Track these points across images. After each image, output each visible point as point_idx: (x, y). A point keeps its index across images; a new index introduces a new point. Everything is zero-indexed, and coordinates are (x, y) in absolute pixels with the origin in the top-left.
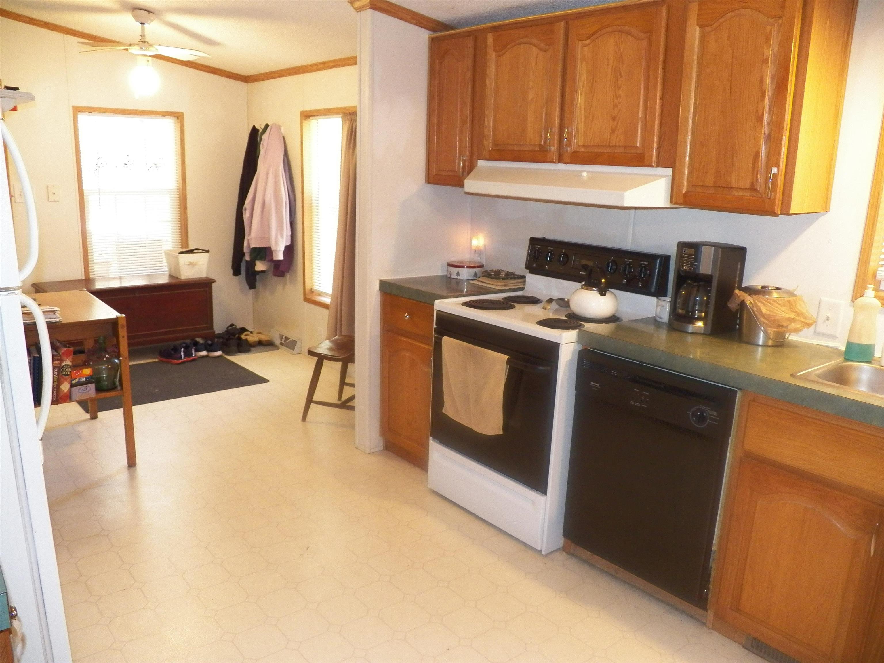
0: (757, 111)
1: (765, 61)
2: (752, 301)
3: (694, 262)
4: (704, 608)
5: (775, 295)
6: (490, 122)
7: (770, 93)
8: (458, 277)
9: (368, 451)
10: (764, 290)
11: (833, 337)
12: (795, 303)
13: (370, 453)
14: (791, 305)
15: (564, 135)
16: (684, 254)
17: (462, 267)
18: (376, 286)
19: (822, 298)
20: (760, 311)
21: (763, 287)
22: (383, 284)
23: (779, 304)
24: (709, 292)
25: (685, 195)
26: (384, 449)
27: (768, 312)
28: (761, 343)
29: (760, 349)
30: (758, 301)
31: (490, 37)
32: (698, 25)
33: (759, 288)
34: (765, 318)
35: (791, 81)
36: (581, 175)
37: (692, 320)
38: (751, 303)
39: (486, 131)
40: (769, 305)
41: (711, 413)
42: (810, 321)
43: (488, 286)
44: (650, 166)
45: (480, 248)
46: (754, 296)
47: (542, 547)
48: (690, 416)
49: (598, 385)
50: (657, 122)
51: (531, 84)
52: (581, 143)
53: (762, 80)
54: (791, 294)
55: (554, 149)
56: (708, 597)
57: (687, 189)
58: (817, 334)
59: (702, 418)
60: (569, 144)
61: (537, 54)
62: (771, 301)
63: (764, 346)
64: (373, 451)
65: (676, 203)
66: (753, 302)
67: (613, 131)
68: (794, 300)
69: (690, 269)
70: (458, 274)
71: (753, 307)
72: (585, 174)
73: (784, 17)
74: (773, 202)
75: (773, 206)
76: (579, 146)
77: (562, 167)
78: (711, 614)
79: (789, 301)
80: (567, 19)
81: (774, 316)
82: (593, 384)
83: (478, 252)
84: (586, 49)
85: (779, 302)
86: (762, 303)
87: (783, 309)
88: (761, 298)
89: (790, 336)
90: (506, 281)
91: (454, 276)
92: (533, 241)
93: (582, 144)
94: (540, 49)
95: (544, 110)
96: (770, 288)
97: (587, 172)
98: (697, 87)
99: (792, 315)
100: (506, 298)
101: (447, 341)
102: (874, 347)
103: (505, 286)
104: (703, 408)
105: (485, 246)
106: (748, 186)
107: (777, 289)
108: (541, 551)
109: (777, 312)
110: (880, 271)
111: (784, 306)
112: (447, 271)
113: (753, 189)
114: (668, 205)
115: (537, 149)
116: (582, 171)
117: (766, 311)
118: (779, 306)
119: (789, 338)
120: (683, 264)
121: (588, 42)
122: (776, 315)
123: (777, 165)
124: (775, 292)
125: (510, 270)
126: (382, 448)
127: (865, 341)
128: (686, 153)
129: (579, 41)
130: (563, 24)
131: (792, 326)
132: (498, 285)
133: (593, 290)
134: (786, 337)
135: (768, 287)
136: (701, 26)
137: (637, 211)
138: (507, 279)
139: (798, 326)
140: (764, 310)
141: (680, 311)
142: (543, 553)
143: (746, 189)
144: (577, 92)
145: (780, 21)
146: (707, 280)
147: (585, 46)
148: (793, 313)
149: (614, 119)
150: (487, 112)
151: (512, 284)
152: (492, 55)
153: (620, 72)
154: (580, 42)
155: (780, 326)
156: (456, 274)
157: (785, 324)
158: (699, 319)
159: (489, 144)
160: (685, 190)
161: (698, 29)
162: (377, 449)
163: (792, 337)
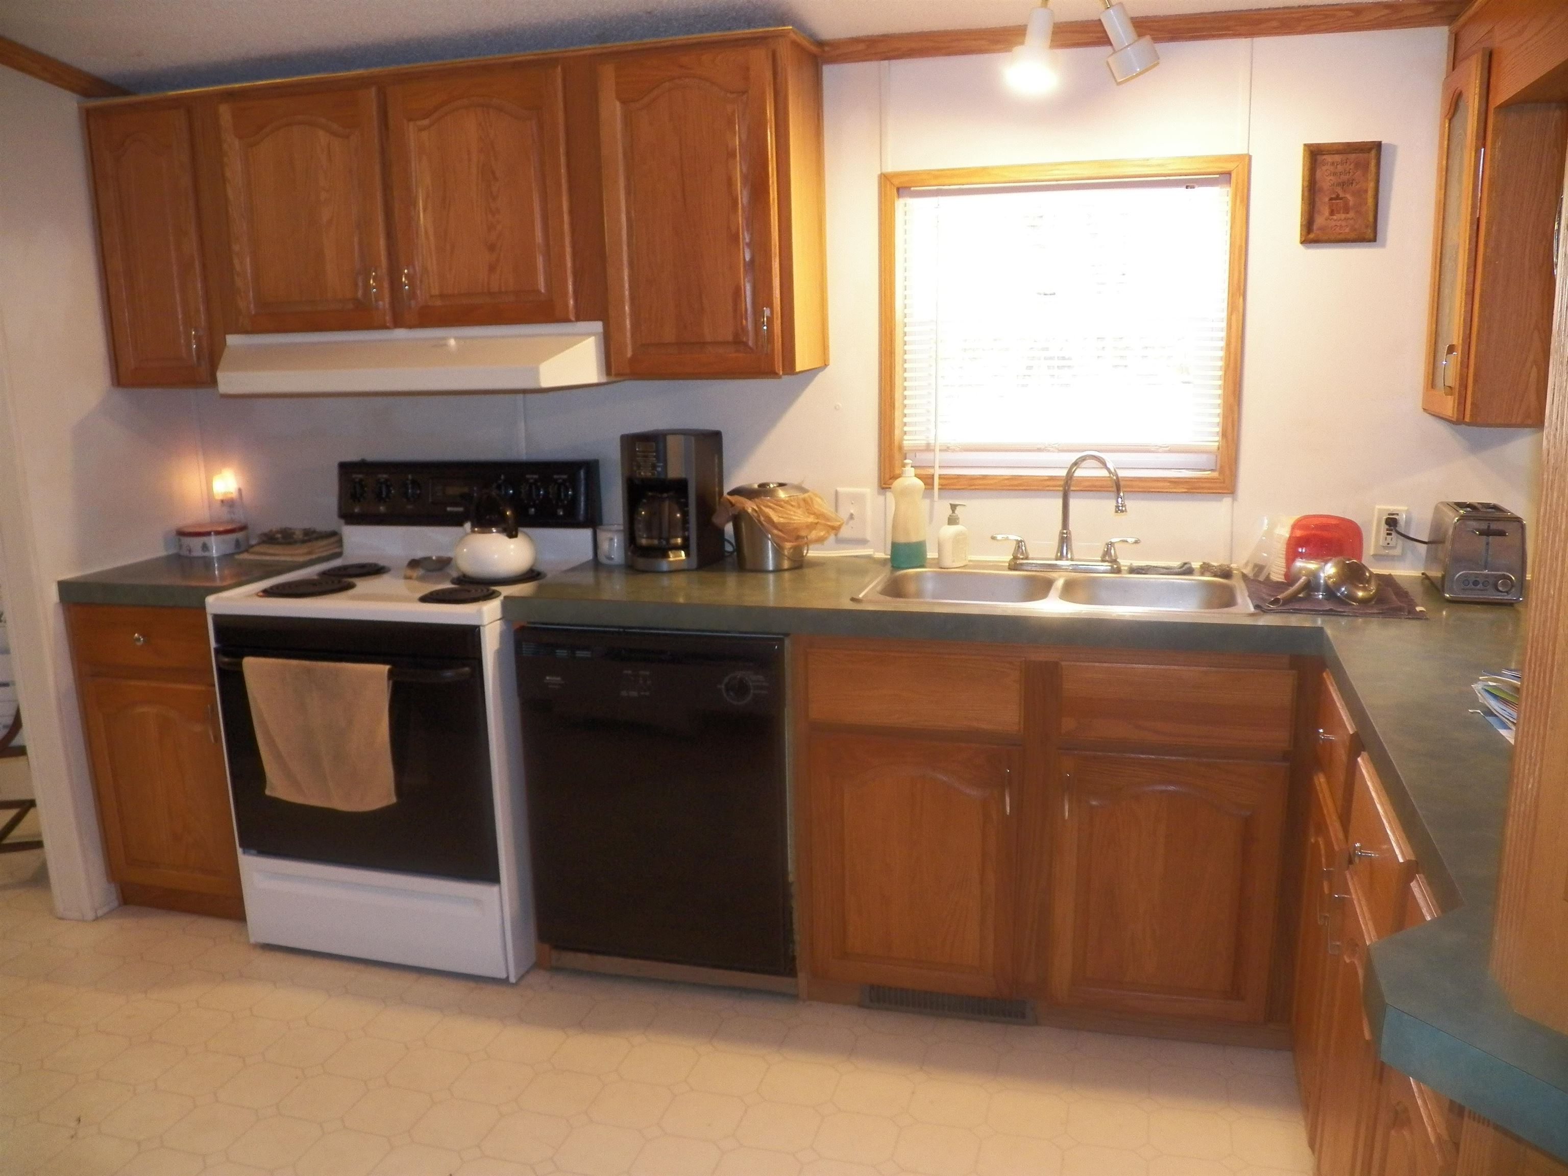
0: (729, 228)
1: (731, 155)
2: (755, 507)
3: (658, 462)
4: (792, 972)
5: (782, 494)
6: (244, 265)
7: (745, 201)
8: (206, 554)
9: (90, 915)
10: (763, 491)
11: (862, 542)
12: (812, 502)
13: (97, 919)
14: (807, 505)
15: (402, 279)
16: (638, 451)
17: (208, 534)
18: (53, 594)
19: (839, 489)
20: (769, 520)
21: (762, 486)
22: (64, 587)
23: (792, 506)
24: (686, 505)
25: (633, 360)
26: (120, 905)
27: (782, 520)
28: (771, 568)
29: (771, 577)
30: (764, 506)
31: (225, 112)
32: (619, 98)
33: (756, 486)
34: (777, 528)
35: (773, 183)
36: (445, 345)
37: (662, 552)
38: (754, 510)
39: (239, 282)
40: (781, 509)
41: (753, 678)
42: (837, 524)
43: (277, 558)
44: (567, 320)
45: (230, 496)
46: (756, 499)
47: (508, 973)
48: (724, 691)
49: (559, 679)
50: (568, 250)
51: (323, 196)
52: (435, 291)
53: (730, 182)
54: (801, 489)
55: (384, 304)
56: (795, 954)
57: (633, 351)
58: (840, 541)
59: (741, 688)
60: (412, 294)
61: (329, 144)
62: (782, 503)
63: (778, 570)
64: (100, 913)
65: (617, 375)
66: (757, 509)
67: (492, 268)
68: (809, 496)
69: (653, 474)
70: (205, 547)
71: (759, 516)
72: (452, 342)
73: (750, 92)
74: (770, 357)
75: (773, 364)
76: (431, 296)
77: (401, 333)
78: (803, 978)
79: (804, 500)
80: (381, 84)
81: (790, 523)
82: (550, 680)
83: (229, 503)
84: (424, 135)
85: (793, 503)
86: (770, 507)
87: (799, 511)
88: (768, 501)
89: (809, 552)
90: (309, 544)
91: (198, 552)
92: (346, 468)
93: (437, 293)
94: (334, 134)
95: (356, 239)
96: (772, 486)
97: (456, 338)
98: (628, 193)
99: (811, 519)
100: (324, 574)
101: (250, 664)
102: (925, 544)
103: (309, 553)
104: (739, 674)
105: (240, 490)
106: (730, 338)
107: (781, 485)
108: (508, 977)
109: (794, 518)
110: (907, 440)
111: (799, 507)
112: (181, 546)
113: (738, 341)
114: (604, 379)
115: (350, 306)
116: (444, 339)
117: (777, 518)
118: (793, 509)
119: (808, 555)
120: (639, 467)
121: (426, 122)
122: (793, 522)
123: (770, 305)
124: (781, 489)
125: (307, 525)
126: (116, 903)
127: (914, 538)
128: (623, 296)
129: (410, 120)
130: (373, 90)
131: (814, 535)
132: (297, 554)
133: (492, 532)
134: (804, 554)
135: (768, 484)
136: (624, 102)
137: (529, 396)
138: (310, 541)
139: (822, 534)
140: (775, 518)
141: (644, 542)
142: (513, 979)
143: (728, 343)
144: (415, 208)
145: (745, 97)
146: (680, 487)
147: (421, 129)
148: (812, 516)
149: (492, 248)
150: (236, 248)
151: (321, 548)
152: (232, 144)
153: (493, 173)
154: (411, 124)
155: (798, 537)
156: (201, 549)
157: (803, 533)
158: (677, 548)
159: (247, 303)
160: (629, 354)
161: (618, 104)
162: (106, 909)
163: (812, 553)
